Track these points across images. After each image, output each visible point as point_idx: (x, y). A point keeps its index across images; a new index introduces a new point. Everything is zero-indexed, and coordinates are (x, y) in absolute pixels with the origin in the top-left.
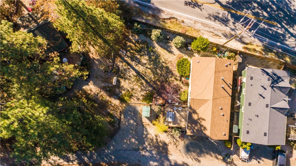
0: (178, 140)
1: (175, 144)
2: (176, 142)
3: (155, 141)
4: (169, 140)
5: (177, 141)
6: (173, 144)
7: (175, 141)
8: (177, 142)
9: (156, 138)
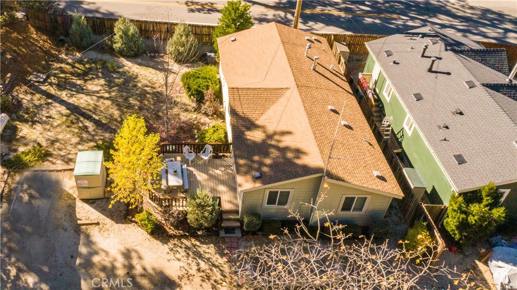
0: (217, 263)
1: (209, 278)
2: (211, 270)
3: (121, 272)
4: (181, 264)
5: (214, 265)
6: (197, 280)
7: (203, 265)
8: (214, 269)
9: (126, 263)
